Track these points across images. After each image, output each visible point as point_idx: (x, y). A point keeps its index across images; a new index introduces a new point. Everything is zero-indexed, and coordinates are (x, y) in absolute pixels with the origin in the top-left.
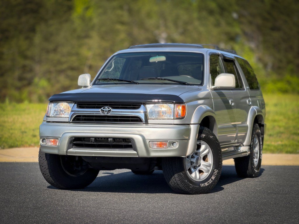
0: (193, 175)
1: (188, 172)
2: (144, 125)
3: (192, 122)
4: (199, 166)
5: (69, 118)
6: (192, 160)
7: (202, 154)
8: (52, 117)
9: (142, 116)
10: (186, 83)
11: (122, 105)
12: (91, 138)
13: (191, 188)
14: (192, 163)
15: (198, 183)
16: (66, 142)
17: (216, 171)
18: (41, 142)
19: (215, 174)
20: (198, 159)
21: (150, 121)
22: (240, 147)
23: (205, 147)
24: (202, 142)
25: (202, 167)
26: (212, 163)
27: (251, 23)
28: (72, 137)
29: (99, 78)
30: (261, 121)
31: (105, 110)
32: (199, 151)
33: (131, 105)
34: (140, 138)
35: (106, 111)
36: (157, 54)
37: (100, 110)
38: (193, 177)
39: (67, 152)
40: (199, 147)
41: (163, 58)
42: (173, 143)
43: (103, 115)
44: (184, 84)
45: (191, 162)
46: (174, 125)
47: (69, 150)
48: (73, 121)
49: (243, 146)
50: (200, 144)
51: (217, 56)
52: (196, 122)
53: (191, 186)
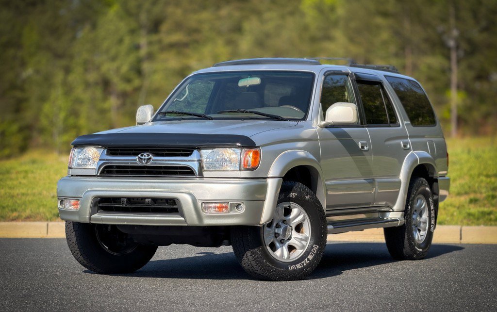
0: (278, 253)
1: (268, 248)
2: (198, 179)
3: (270, 175)
4: (289, 239)
5: (96, 169)
6: (277, 231)
7: (294, 222)
8: (75, 168)
9: (195, 166)
10: (279, 117)
11: (168, 150)
12: (122, 199)
13: (272, 271)
14: (276, 235)
15: (285, 265)
16: (89, 204)
17: (316, 247)
18: (59, 204)
19: (314, 251)
20: (285, 230)
21: (205, 174)
22: (387, 214)
23: (298, 212)
24: (292, 204)
25: (293, 242)
26: (310, 236)
28: (96, 197)
29: (162, 111)
30: (433, 174)
31: (143, 158)
32: (288, 218)
33: (180, 151)
34: (188, 198)
35: (145, 159)
36: (249, 75)
37: (137, 158)
38: (277, 256)
39: (90, 218)
40: (288, 211)
41: (256, 81)
42: (238, 206)
43: (140, 164)
44: (277, 118)
45: (276, 233)
46: (241, 180)
47: (93, 216)
48: (100, 173)
49: (393, 211)
50: (289, 206)
51: (346, 76)
52: (277, 175)
53: (272, 269)
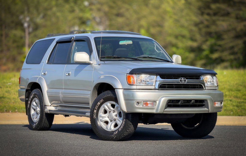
27: (99, 10)
35: (183, 81)
41: (130, 42)
43: (181, 83)
47: (166, 110)
